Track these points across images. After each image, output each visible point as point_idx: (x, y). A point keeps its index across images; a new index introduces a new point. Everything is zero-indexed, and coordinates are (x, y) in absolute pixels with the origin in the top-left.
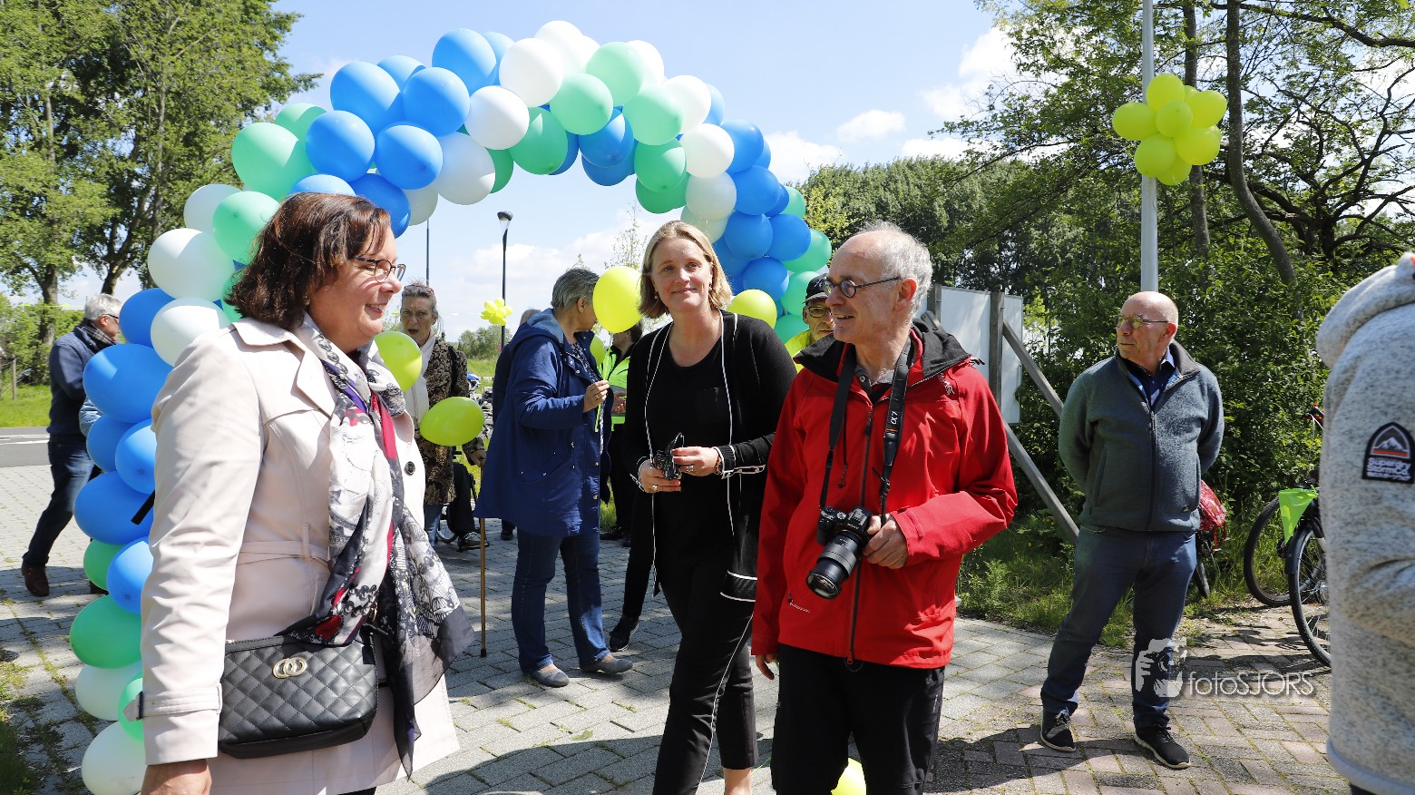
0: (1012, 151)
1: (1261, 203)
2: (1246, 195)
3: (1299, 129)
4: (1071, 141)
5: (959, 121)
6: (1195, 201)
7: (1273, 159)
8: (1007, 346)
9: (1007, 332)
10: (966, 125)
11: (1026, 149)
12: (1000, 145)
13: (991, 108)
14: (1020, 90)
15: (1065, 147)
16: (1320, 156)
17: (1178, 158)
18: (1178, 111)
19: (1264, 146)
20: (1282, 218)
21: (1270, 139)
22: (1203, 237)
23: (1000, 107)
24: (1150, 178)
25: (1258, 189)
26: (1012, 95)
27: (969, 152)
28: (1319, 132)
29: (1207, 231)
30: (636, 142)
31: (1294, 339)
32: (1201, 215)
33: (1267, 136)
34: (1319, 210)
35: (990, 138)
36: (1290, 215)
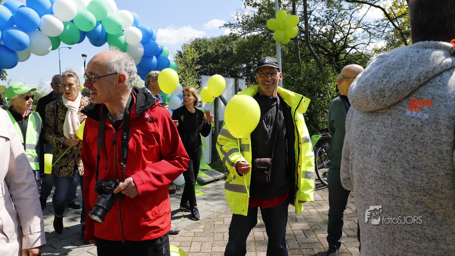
0: (245, 34)
2: (310, 47)
3: (329, 27)
4: (262, 30)
6: (296, 49)
7: (321, 36)
10: (231, 25)
11: (249, 32)
12: (241, 31)
13: (238, 19)
15: (260, 32)
16: (335, 35)
17: (286, 36)
18: (285, 21)
21: (320, 30)
23: (241, 19)
24: (279, 42)
26: (244, 15)
31: (324, 90)
34: (334, 51)
35: (238, 29)
36: (326, 53)
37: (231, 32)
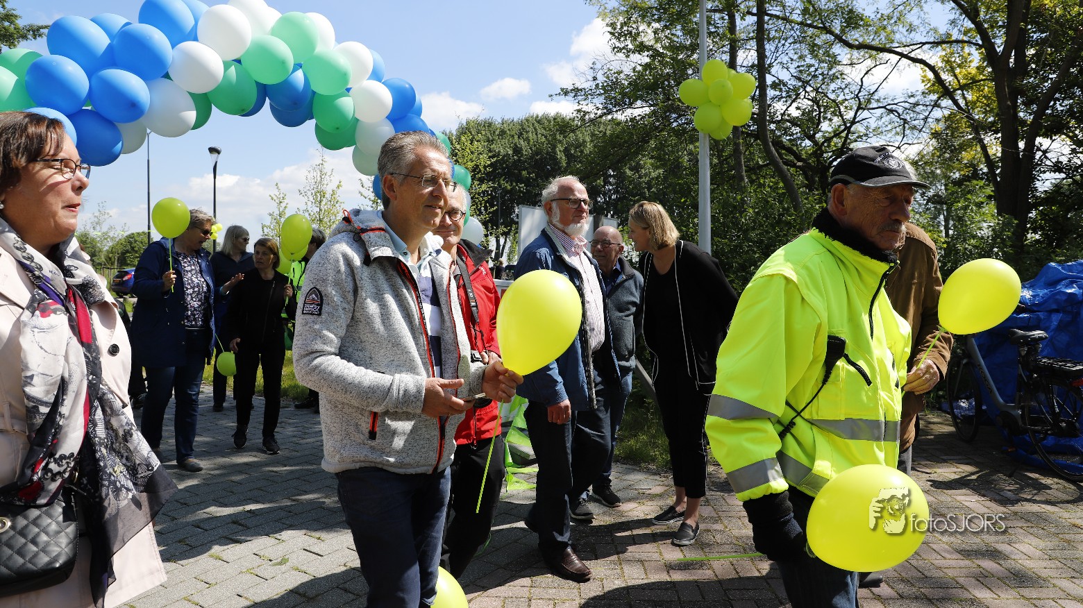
0: (610, 112)
1: (780, 155)
2: (771, 148)
3: (806, 104)
4: (652, 105)
5: (572, 87)
6: (736, 152)
7: (789, 124)
10: (576, 91)
11: (620, 110)
12: (601, 106)
13: (595, 79)
14: (615, 66)
15: (647, 110)
16: (819, 122)
17: (723, 121)
18: (723, 86)
19: (783, 115)
20: (794, 165)
21: (786, 110)
22: (742, 179)
23: (601, 79)
24: (705, 134)
25: (778, 144)
26: (609, 70)
27: (579, 111)
28: (819, 107)
29: (744, 173)
30: (314, 93)
32: (741, 162)
33: (785, 108)
34: (818, 161)
35: (594, 101)
36: (800, 164)
37: (578, 108)
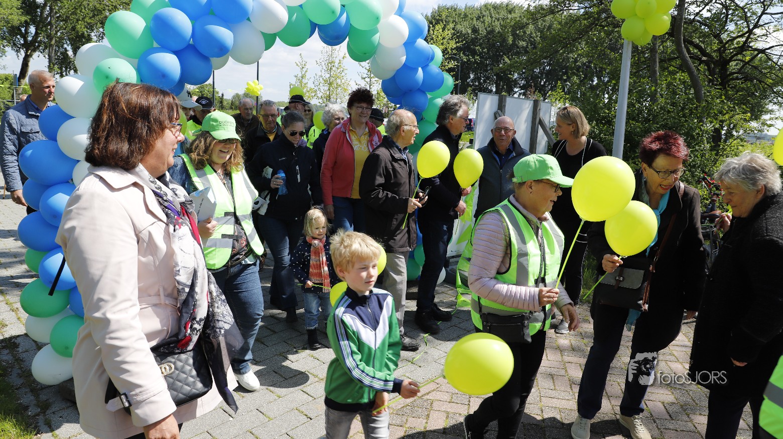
1: (688, 50)
2: (682, 50)
3: (716, 7)
4: (587, 7)
6: (653, 50)
7: (699, 24)
8: (541, 131)
9: (541, 123)
16: (726, 24)
17: (645, 31)
18: (649, 3)
21: (699, 12)
22: (655, 72)
24: (629, 42)
29: (657, 69)
31: (698, 134)
32: (655, 59)
34: (721, 56)
36: (704, 59)
